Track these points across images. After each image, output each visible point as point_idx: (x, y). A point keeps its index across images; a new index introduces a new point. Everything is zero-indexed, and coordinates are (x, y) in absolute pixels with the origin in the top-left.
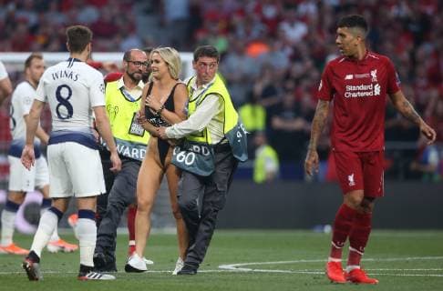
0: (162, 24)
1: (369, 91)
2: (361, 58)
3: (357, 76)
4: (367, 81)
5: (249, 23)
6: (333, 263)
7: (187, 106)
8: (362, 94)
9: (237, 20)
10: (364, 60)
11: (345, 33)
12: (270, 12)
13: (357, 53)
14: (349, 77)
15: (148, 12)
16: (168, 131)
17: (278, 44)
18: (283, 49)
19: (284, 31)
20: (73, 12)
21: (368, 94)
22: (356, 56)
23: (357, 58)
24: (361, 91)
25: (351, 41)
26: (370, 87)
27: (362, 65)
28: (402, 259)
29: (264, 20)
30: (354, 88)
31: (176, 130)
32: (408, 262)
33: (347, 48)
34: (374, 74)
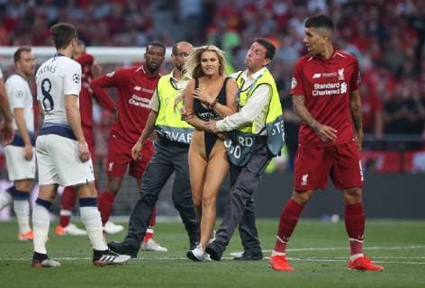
0: (176, 20)
1: (336, 89)
2: (328, 57)
3: (325, 75)
4: (334, 80)
5: (260, 19)
6: (278, 256)
7: (239, 97)
8: (329, 93)
9: (249, 16)
10: (331, 58)
11: (312, 33)
12: (281, 9)
13: (324, 51)
14: (317, 76)
15: (163, 8)
16: (220, 125)
17: (288, 40)
18: (292, 44)
19: (293, 27)
20: (91, 8)
21: (335, 92)
22: (323, 54)
23: (324, 57)
24: (328, 89)
25: (318, 40)
26: (337, 85)
27: (330, 63)
28: (406, 248)
29: (276, 17)
30: (322, 87)
31: (228, 123)
32: (412, 250)
33: (314, 47)
34: (341, 72)
